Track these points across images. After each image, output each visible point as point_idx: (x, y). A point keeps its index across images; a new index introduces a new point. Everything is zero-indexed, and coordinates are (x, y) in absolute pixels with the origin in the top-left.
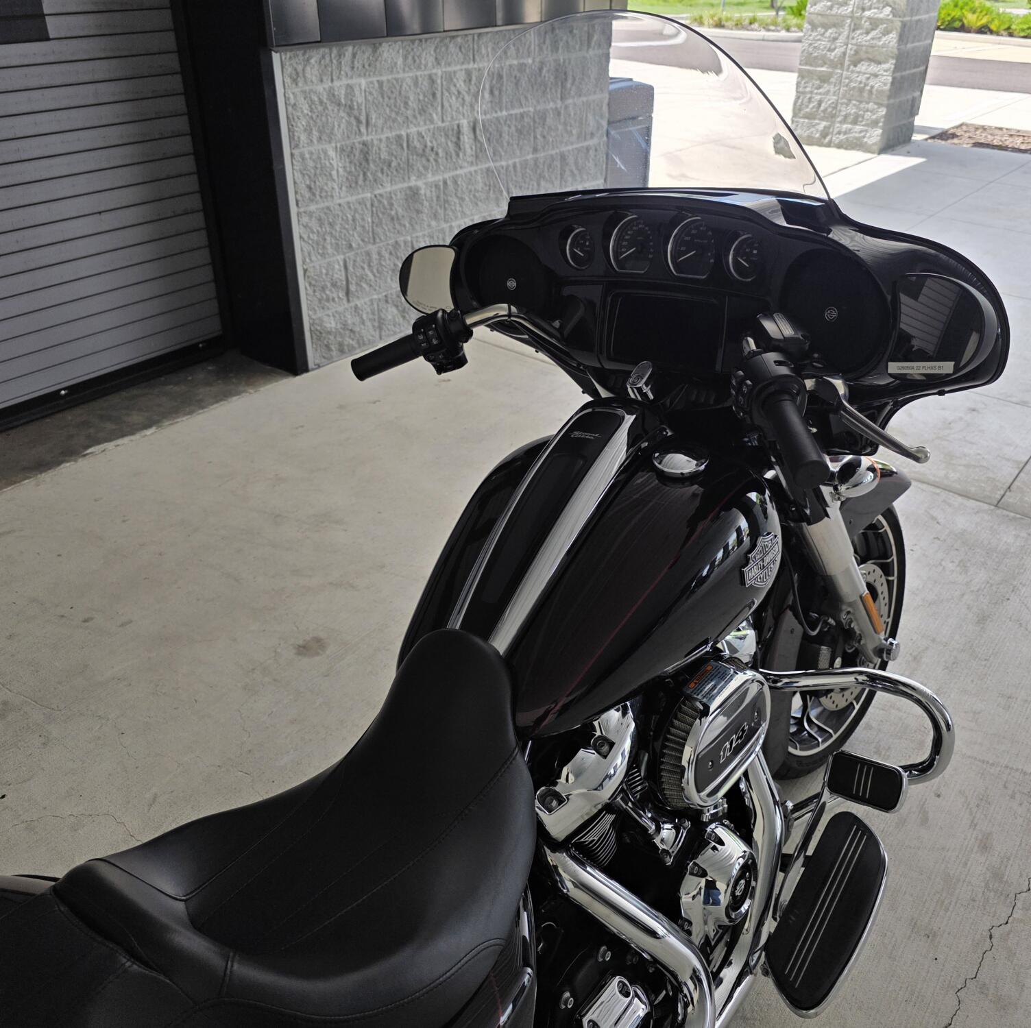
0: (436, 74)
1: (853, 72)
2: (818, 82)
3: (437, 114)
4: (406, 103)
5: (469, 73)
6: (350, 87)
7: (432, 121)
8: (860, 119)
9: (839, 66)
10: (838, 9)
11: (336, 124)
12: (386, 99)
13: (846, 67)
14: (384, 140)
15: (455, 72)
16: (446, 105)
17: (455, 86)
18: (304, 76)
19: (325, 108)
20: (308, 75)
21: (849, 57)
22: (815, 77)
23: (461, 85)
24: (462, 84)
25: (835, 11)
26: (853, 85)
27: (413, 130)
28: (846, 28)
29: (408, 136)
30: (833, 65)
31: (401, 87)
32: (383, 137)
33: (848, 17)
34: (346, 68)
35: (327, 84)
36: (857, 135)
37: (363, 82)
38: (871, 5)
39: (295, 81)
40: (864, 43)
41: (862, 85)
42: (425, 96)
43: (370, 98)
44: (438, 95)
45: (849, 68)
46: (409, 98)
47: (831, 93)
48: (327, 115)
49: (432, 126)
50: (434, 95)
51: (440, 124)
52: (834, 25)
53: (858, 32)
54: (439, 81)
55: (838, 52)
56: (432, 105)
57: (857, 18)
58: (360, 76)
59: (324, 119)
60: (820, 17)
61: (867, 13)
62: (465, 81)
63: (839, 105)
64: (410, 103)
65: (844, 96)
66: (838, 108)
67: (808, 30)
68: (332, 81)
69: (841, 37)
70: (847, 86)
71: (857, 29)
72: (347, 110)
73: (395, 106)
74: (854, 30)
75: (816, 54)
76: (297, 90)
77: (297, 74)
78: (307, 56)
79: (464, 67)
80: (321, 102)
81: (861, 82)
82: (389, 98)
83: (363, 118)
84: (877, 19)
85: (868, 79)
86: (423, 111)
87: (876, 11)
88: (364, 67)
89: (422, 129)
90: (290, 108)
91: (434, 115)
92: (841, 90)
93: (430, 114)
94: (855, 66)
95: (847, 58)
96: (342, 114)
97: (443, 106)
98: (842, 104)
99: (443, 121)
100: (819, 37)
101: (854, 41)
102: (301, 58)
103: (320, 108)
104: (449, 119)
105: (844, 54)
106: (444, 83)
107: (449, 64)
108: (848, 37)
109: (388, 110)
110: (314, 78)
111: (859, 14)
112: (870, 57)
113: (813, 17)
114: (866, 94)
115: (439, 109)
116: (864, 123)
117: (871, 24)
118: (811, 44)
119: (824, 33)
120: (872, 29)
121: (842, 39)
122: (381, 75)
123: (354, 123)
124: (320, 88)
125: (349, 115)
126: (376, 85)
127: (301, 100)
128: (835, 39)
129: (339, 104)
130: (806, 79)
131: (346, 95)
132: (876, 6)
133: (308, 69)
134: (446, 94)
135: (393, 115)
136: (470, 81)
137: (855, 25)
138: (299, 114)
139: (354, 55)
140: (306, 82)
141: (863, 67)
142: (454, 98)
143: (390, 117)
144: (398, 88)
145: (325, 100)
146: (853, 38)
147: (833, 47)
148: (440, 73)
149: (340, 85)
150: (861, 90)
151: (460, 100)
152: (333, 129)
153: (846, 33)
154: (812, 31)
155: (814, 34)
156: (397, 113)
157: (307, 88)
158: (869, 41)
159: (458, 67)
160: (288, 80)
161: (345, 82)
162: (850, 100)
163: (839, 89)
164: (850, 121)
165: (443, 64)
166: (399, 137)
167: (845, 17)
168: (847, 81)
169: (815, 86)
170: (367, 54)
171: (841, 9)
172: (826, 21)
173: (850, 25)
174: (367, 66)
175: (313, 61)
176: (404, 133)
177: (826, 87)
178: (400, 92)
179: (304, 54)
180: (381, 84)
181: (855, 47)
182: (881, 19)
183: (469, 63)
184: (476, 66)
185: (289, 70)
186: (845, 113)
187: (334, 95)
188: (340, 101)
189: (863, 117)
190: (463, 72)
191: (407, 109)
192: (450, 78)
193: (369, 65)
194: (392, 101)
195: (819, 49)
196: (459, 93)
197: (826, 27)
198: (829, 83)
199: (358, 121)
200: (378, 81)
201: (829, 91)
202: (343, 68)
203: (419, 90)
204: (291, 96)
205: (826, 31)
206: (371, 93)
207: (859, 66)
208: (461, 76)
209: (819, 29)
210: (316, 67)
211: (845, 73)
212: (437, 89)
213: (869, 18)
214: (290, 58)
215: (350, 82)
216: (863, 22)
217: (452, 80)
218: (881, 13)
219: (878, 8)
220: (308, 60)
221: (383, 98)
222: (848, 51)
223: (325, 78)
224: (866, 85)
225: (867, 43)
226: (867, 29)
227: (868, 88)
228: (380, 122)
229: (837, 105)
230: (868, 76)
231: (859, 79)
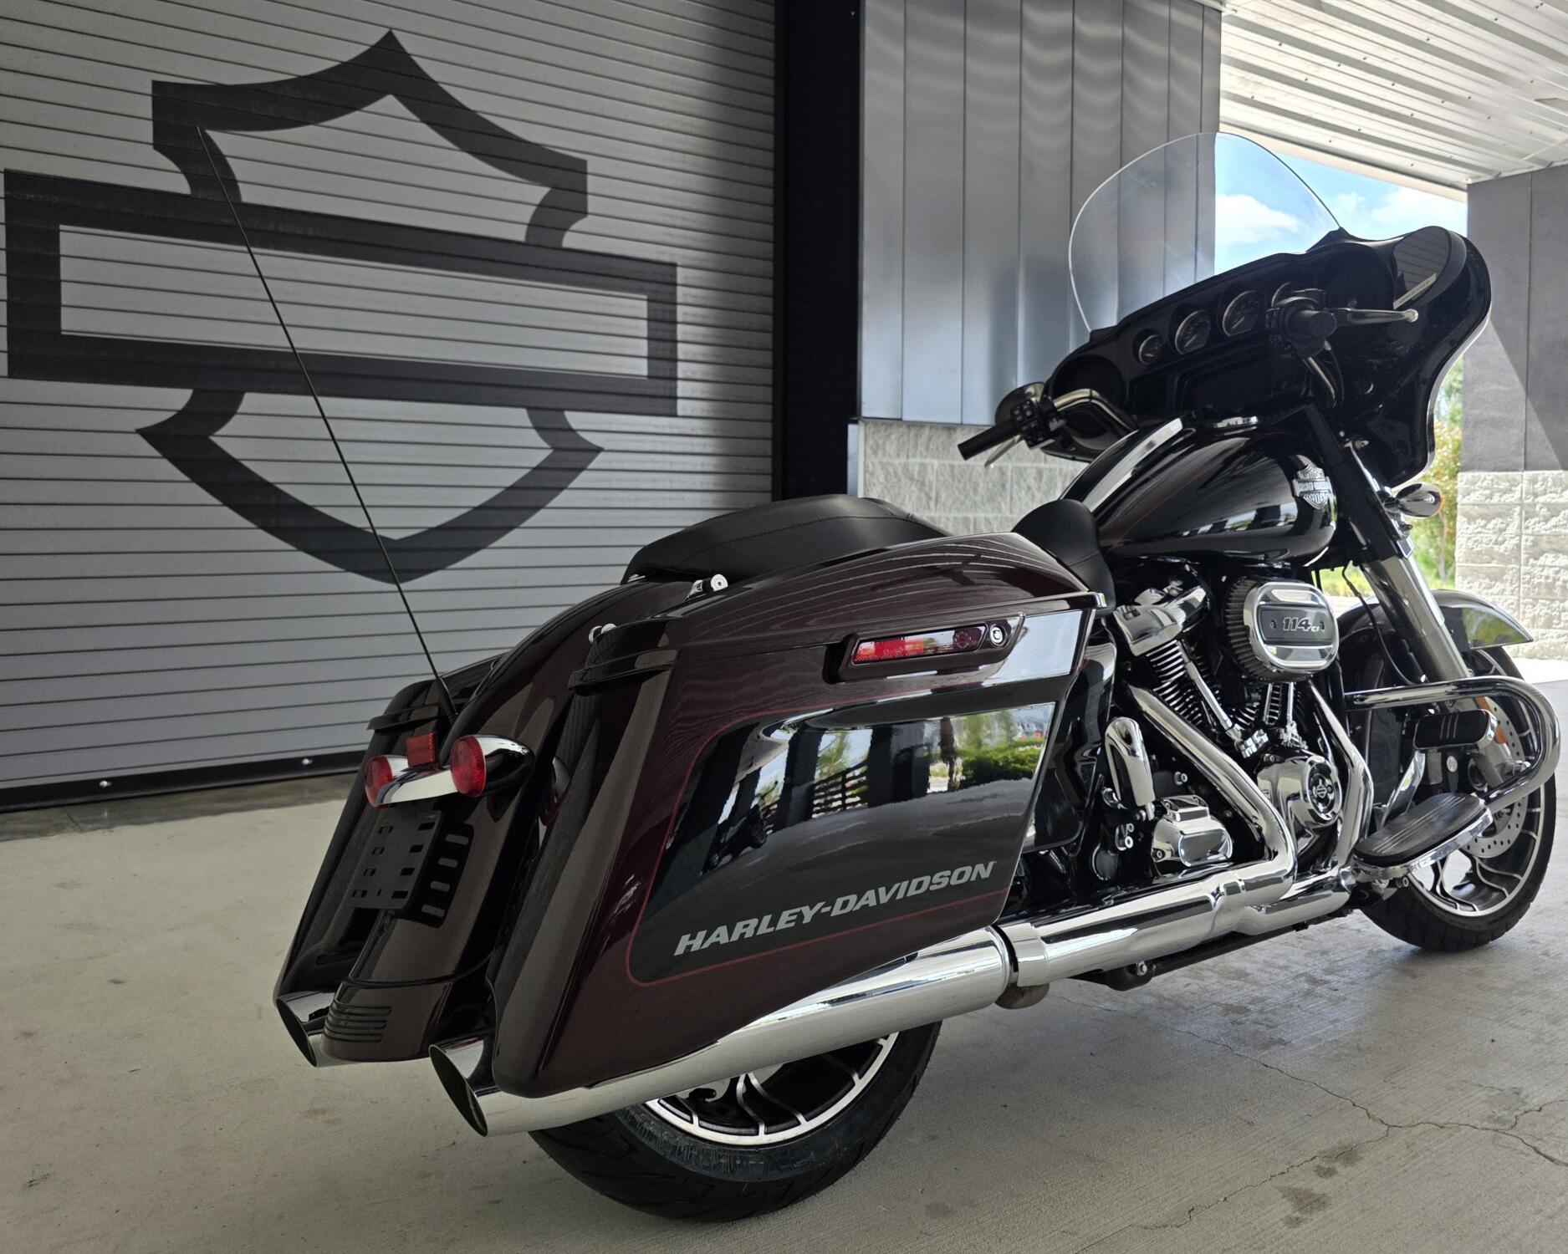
0: (1007, 467)
1: (1533, 566)
2: (1487, 581)
3: (1006, 504)
4: (975, 489)
5: (1040, 473)
6: (923, 466)
7: (1000, 510)
8: (1555, 621)
9: (1513, 560)
10: (1501, 496)
11: (907, 496)
12: (956, 482)
13: (1522, 561)
14: (951, 519)
15: (1025, 469)
16: (1015, 496)
17: (1025, 481)
18: (884, 449)
19: (899, 481)
20: (887, 449)
21: (1526, 549)
22: (1483, 576)
23: (1031, 481)
24: (1033, 481)
25: (1496, 499)
26: (1536, 581)
27: (981, 515)
28: (1516, 516)
29: (975, 519)
30: (1504, 559)
31: (971, 473)
32: (951, 516)
33: (1516, 505)
34: (921, 448)
35: (903, 460)
36: (1555, 640)
37: (936, 463)
38: (1545, 490)
39: (875, 453)
40: (1544, 532)
41: (1550, 580)
42: (994, 486)
43: (941, 478)
44: (1008, 486)
45: (1528, 562)
46: (978, 485)
47: (1508, 592)
48: (900, 487)
49: (1000, 515)
50: (1003, 486)
51: (1008, 514)
52: (1499, 515)
53: (1533, 521)
54: (1009, 474)
55: (1510, 544)
56: (1001, 495)
57: (1529, 505)
58: (933, 457)
59: (897, 489)
60: (1476, 507)
61: (1541, 499)
62: (1035, 479)
63: (1522, 606)
64: (980, 490)
65: (1527, 595)
66: (1521, 610)
67: (1464, 523)
68: (908, 457)
69: (1509, 528)
70: (1529, 582)
71: (1532, 517)
72: (919, 485)
73: (965, 490)
74: (1526, 519)
75: (1478, 549)
76: (876, 461)
77: (878, 446)
78: (888, 432)
79: (1035, 465)
80: (896, 474)
81: (1547, 577)
82: (959, 481)
83: (933, 495)
84: (1556, 504)
85: (1557, 572)
86: (991, 499)
87: (1553, 495)
88: (937, 449)
89: (991, 516)
90: (868, 476)
91: (1003, 504)
92: (1522, 589)
93: (999, 503)
94: (1536, 559)
95: (1523, 551)
96: (913, 488)
97: (1012, 498)
98: (1525, 604)
99: (1011, 512)
100: (1480, 529)
101: (1529, 531)
102: (883, 433)
103: (894, 480)
104: (1017, 511)
105: (1519, 546)
106: (1015, 477)
107: (1020, 460)
108: (1520, 527)
109: (957, 492)
110: (892, 452)
111: (1530, 500)
112: (1555, 547)
113: (1468, 508)
114: (1557, 591)
115: (1008, 500)
116: (1562, 625)
117: (1549, 510)
118: (1469, 539)
119: (1485, 526)
120: (1553, 516)
121: (1512, 529)
122: (953, 459)
123: (924, 499)
124: (896, 462)
125: (920, 490)
126: (948, 469)
127: (878, 468)
128: (1502, 531)
129: (912, 479)
130: (1470, 579)
131: (919, 472)
132: (1553, 489)
133: (888, 444)
134: (1016, 487)
135: (962, 498)
136: (1041, 479)
137: (1526, 513)
138: (875, 481)
139: (930, 438)
140: (884, 455)
141: (1547, 559)
142: (1023, 492)
143: (958, 499)
144: (968, 472)
145: (899, 473)
146: (1527, 528)
147: (1500, 539)
148: (1010, 467)
149: (915, 462)
150: (1550, 587)
151: (1029, 495)
152: (904, 499)
153: (1517, 522)
154: (1469, 523)
155: (1473, 526)
156: (966, 497)
157: (885, 460)
158: (1550, 529)
159: (1029, 465)
160: (869, 451)
161: (919, 460)
162: (1536, 600)
163: (1519, 587)
164: (1541, 624)
165: (1014, 459)
166: (966, 520)
167: (1511, 505)
168: (1528, 577)
169: (1484, 585)
170: (942, 439)
171: (1505, 497)
172: (1485, 511)
173: (1520, 514)
174: (941, 449)
175: (893, 437)
176: (971, 516)
177: (1499, 586)
178: (970, 477)
179: (886, 430)
180: (952, 467)
181: (1532, 538)
182: (1563, 504)
183: (1040, 462)
184: (1047, 466)
185: (871, 442)
186: (1531, 615)
187: (908, 470)
188: (913, 475)
189: (1559, 619)
190: (1034, 470)
191: (976, 495)
192: (1020, 472)
193: (943, 449)
194: (961, 485)
195: (1481, 543)
196: (1029, 488)
197: (1488, 518)
198: (1503, 582)
199: (929, 497)
200: (950, 465)
201: (1504, 590)
202: (919, 447)
203: (988, 479)
204: (870, 465)
205: (1489, 522)
206: (942, 475)
207: (1542, 558)
208: (1032, 473)
209: (1478, 521)
210: (895, 443)
211: (1523, 568)
212: (1006, 481)
213: (1545, 504)
214: (873, 433)
215: (924, 461)
216: (1537, 509)
217: (1022, 475)
218: (1561, 497)
219: (1556, 492)
220: (889, 436)
221: (953, 479)
222: (1523, 543)
223: (901, 454)
224: (1555, 580)
225: (1548, 532)
226: (1544, 516)
227: (1559, 583)
228: (949, 502)
229: (1518, 605)
230: (1558, 569)
231: (1545, 573)
